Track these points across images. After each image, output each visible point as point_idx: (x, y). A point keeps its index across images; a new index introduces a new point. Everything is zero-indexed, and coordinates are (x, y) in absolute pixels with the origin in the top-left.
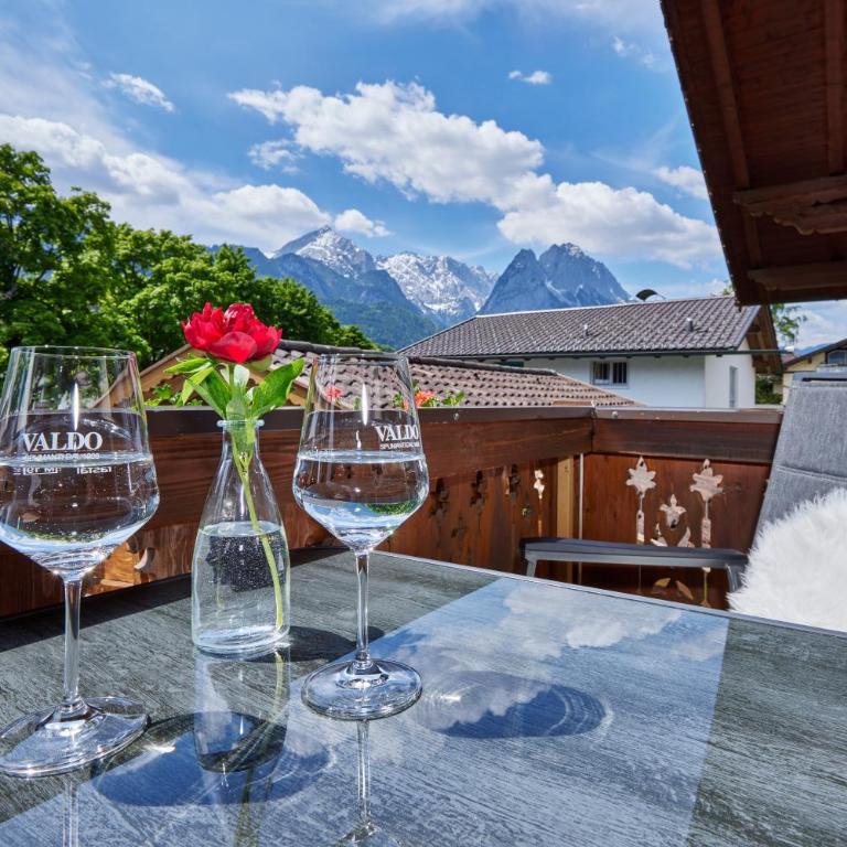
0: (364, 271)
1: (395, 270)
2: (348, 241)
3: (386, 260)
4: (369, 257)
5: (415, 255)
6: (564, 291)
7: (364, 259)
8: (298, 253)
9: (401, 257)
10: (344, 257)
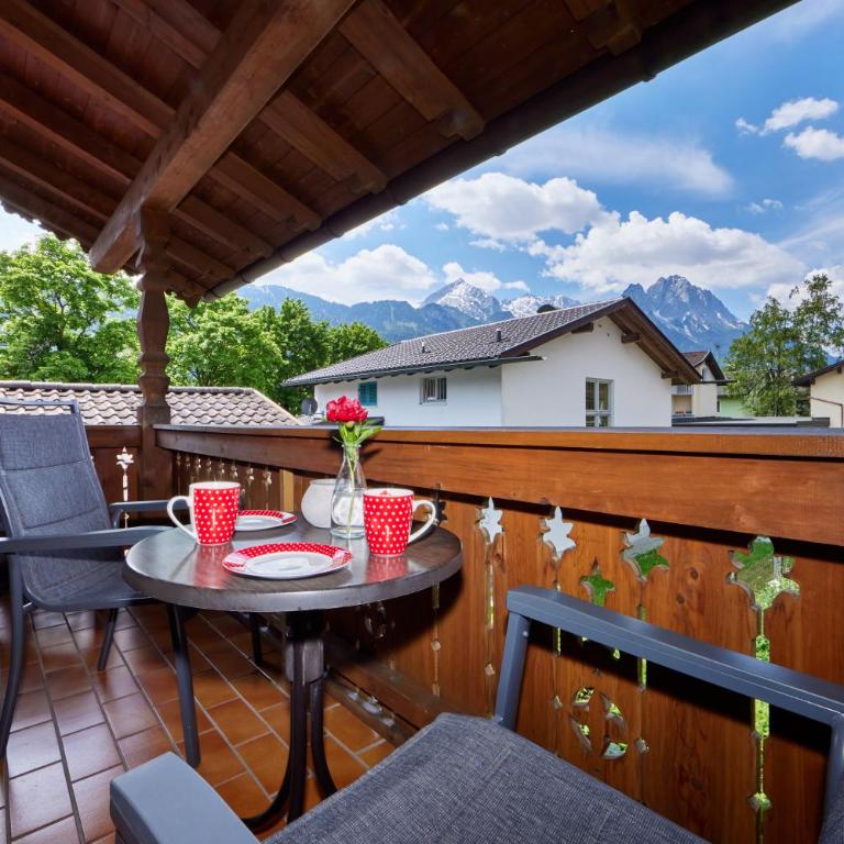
0: (492, 313)
1: (516, 310)
2: (478, 290)
3: (510, 302)
4: (495, 301)
5: (534, 296)
6: (671, 318)
7: (491, 303)
8: (439, 302)
9: (522, 300)
10: (475, 303)
